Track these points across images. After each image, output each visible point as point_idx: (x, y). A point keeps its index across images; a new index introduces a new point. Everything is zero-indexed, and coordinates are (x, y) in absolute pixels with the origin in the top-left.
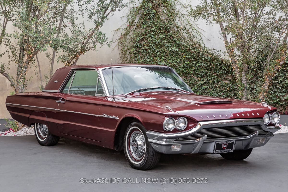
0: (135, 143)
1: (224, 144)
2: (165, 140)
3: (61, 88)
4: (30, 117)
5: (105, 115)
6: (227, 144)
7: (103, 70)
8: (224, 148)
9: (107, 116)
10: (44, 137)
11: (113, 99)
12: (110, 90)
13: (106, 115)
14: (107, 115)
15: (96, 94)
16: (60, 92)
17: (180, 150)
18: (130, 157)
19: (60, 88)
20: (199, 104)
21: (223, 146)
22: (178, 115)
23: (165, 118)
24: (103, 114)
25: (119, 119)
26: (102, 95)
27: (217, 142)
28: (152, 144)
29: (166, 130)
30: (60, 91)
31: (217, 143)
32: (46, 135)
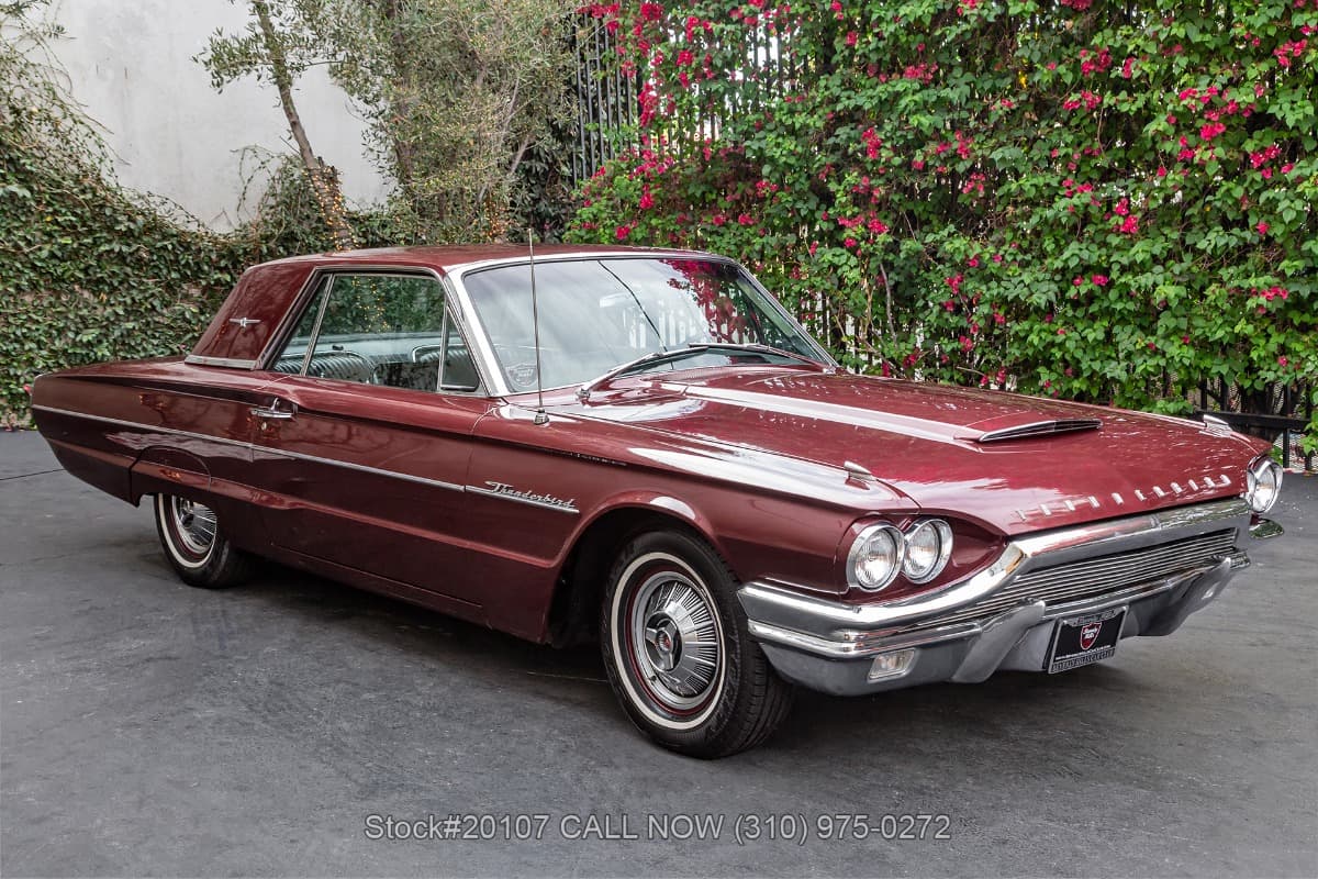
0: (663, 629)
1: (1089, 628)
2: (853, 635)
3: (266, 351)
4: (135, 469)
5: (504, 490)
6: (1098, 627)
7: (466, 275)
8: (1086, 642)
9: (511, 492)
10: (199, 549)
11: (540, 412)
12: (507, 369)
13: (507, 488)
14: (511, 488)
15: (440, 384)
16: (264, 369)
17: (904, 672)
18: (636, 690)
19: (263, 351)
20: (977, 442)
21: (1084, 636)
22: (914, 510)
23: (856, 527)
24: (488, 483)
25: (577, 511)
26: (473, 391)
27: (1065, 622)
28: (767, 649)
29: (857, 586)
30: (263, 364)
31: (1063, 627)
32: (210, 540)
